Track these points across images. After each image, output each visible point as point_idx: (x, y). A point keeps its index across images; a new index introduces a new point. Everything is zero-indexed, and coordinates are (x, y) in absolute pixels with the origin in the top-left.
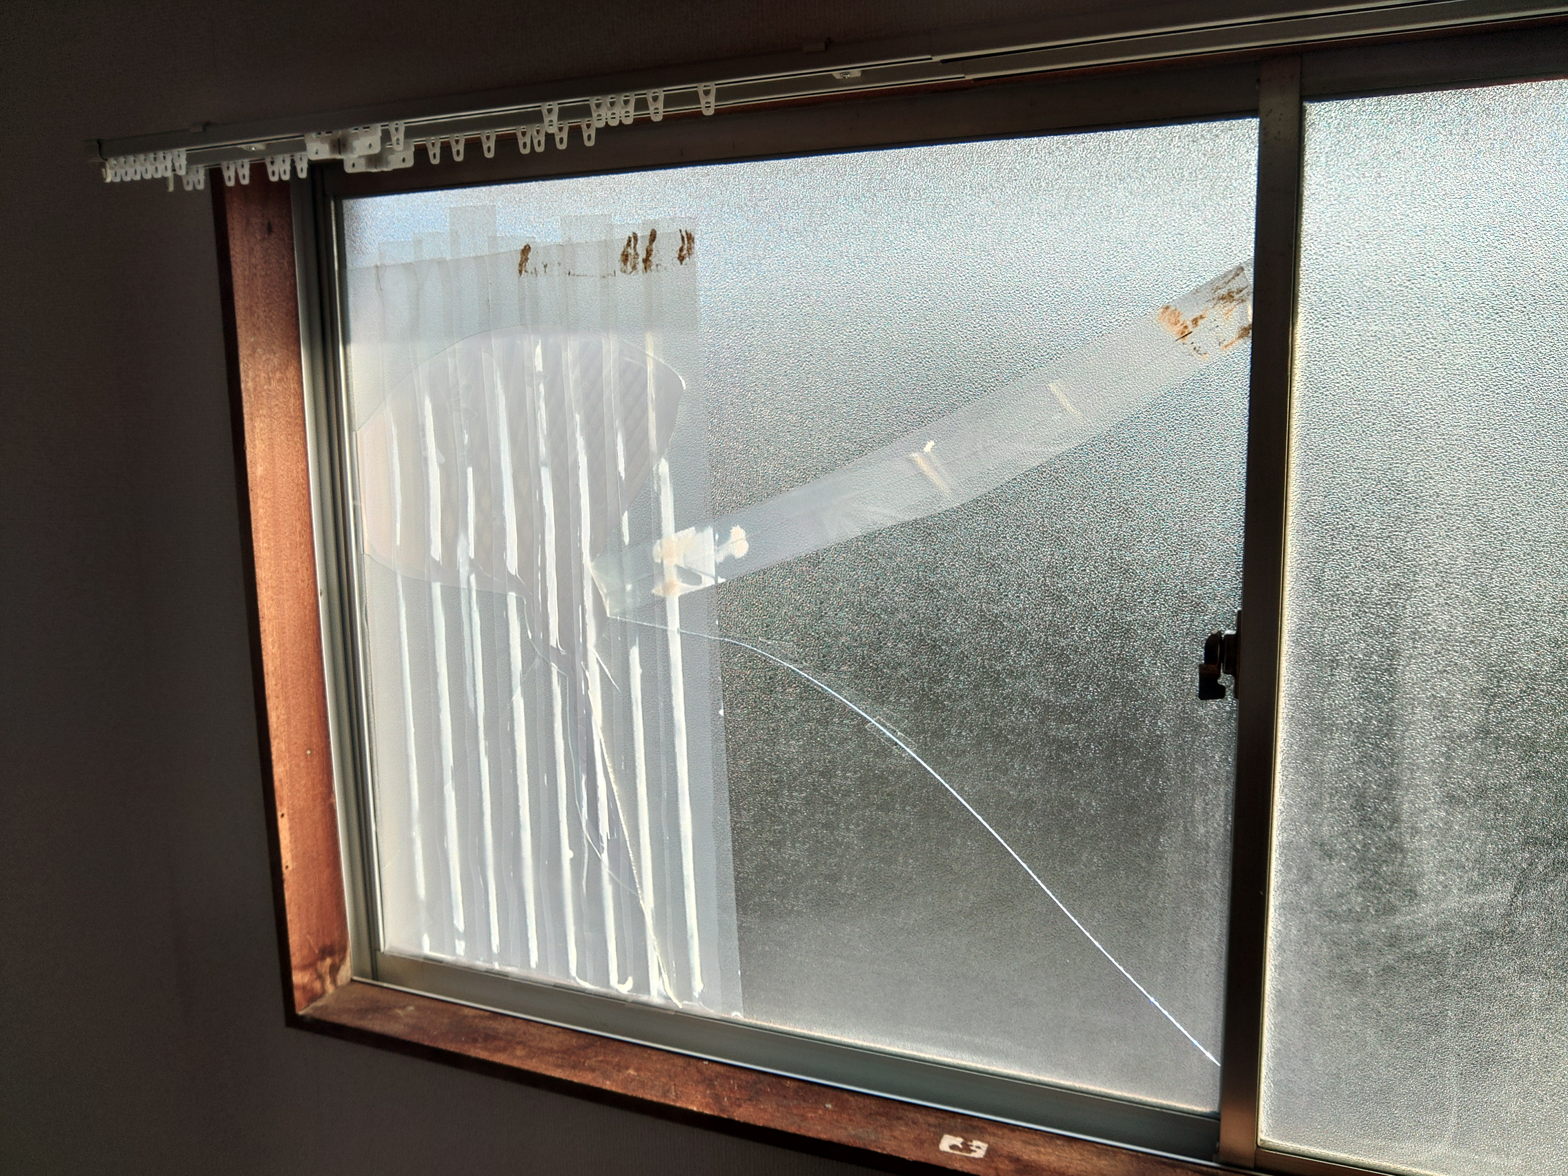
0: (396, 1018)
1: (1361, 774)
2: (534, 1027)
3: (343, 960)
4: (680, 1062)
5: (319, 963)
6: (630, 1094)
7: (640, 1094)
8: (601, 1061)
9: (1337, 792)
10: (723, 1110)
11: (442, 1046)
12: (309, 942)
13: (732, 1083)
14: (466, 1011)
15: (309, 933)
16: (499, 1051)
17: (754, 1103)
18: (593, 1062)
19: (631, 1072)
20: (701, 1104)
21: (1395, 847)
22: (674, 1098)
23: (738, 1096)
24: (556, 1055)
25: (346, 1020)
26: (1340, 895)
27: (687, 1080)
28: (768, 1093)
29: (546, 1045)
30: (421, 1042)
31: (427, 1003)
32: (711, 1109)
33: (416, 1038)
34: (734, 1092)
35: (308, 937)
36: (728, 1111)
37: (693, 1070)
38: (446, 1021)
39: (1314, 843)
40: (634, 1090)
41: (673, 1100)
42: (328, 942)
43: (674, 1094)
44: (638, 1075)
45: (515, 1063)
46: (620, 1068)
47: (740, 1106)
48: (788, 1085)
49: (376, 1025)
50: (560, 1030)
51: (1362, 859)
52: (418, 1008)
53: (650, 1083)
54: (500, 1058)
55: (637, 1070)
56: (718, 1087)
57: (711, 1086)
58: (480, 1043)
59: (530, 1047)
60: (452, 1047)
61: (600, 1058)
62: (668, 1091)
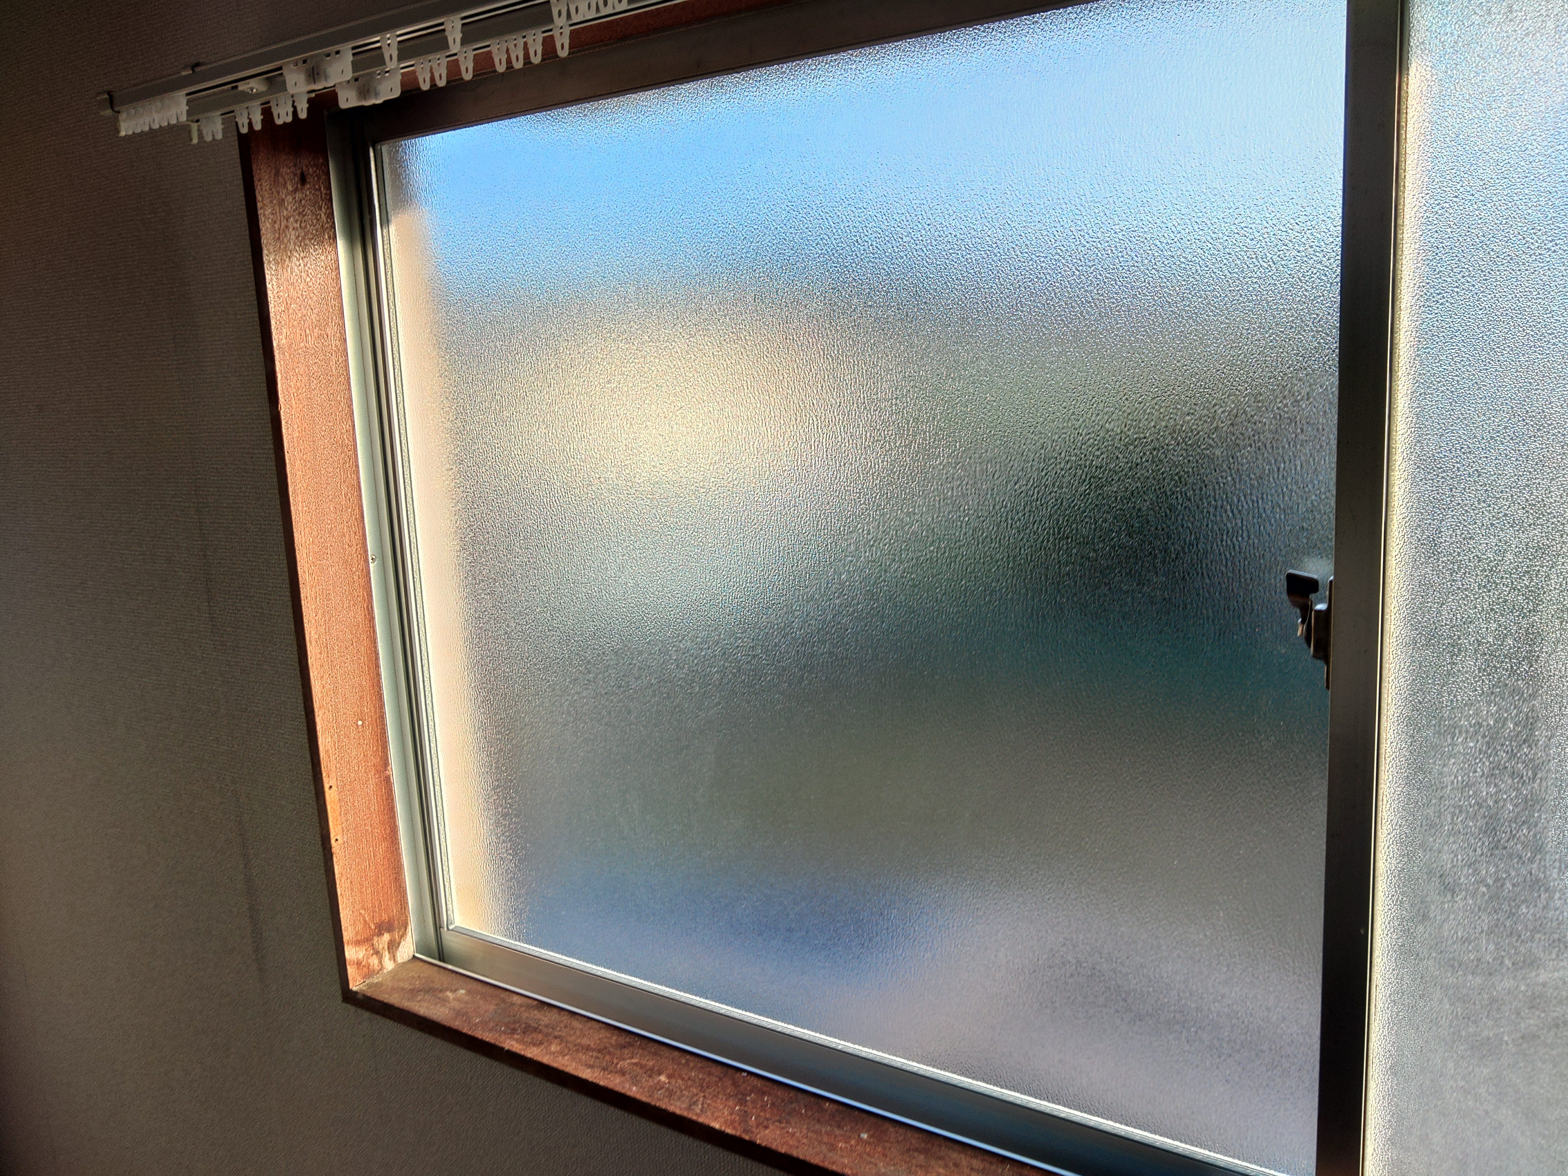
0: (445, 1000)
1: (1492, 790)
2: (577, 1019)
3: (403, 936)
4: (717, 1070)
5: (375, 938)
6: (653, 1103)
7: (663, 1105)
8: (636, 1064)
9: (1460, 812)
10: (746, 1131)
11: (479, 1034)
12: (364, 917)
13: (766, 1099)
14: (515, 998)
15: (363, 908)
16: (534, 1045)
17: (783, 1125)
18: (624, 1064)
19: (663, 1078)
20: (726, 1122)
21: (1537, 884)
22: (698, 1111)
23: (768, 1116)
24: (591, 1054)
25: (395, 999)
26: (1465, 941)
27: (718, 1093)
28: (801, 1114)
29: (585, 1041)
30: (460, 1029)
31: (479, 986)
32: (734, 1128)
33: (457, 1024)
34: (765, 1111)
35: (363, 912)
36: (752, 1132)
37: (728, 1083)
38: (492, 1007)
39: (1430, 873)
40: (659, 1100)
41: (697, 1114)
42: (385, 917)
43: (700, 1106)
44: (669, 1082)
45: (546, 1060)
46: (652, 1072)
47: (766, 1127)
48: (826, 1108)
49: (423, 1008)
50: (603, 1025)
51: (1493, 897)
52: (469, 992)
53: (678, 1093)
54: (532, 1053)
55: (669, 1077)
56: (749, 1103)
57: (742, 1102)
58: (518, 1034)
59: (567, 1042)
60: (488, 1037)
61: (634, 1061)
62: (695, 1103)
